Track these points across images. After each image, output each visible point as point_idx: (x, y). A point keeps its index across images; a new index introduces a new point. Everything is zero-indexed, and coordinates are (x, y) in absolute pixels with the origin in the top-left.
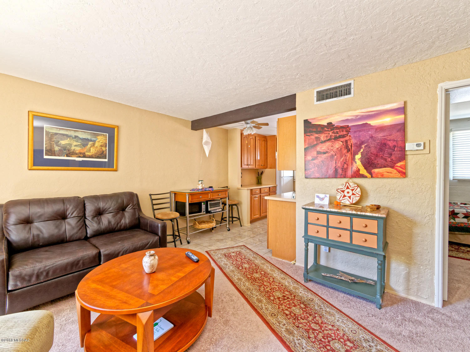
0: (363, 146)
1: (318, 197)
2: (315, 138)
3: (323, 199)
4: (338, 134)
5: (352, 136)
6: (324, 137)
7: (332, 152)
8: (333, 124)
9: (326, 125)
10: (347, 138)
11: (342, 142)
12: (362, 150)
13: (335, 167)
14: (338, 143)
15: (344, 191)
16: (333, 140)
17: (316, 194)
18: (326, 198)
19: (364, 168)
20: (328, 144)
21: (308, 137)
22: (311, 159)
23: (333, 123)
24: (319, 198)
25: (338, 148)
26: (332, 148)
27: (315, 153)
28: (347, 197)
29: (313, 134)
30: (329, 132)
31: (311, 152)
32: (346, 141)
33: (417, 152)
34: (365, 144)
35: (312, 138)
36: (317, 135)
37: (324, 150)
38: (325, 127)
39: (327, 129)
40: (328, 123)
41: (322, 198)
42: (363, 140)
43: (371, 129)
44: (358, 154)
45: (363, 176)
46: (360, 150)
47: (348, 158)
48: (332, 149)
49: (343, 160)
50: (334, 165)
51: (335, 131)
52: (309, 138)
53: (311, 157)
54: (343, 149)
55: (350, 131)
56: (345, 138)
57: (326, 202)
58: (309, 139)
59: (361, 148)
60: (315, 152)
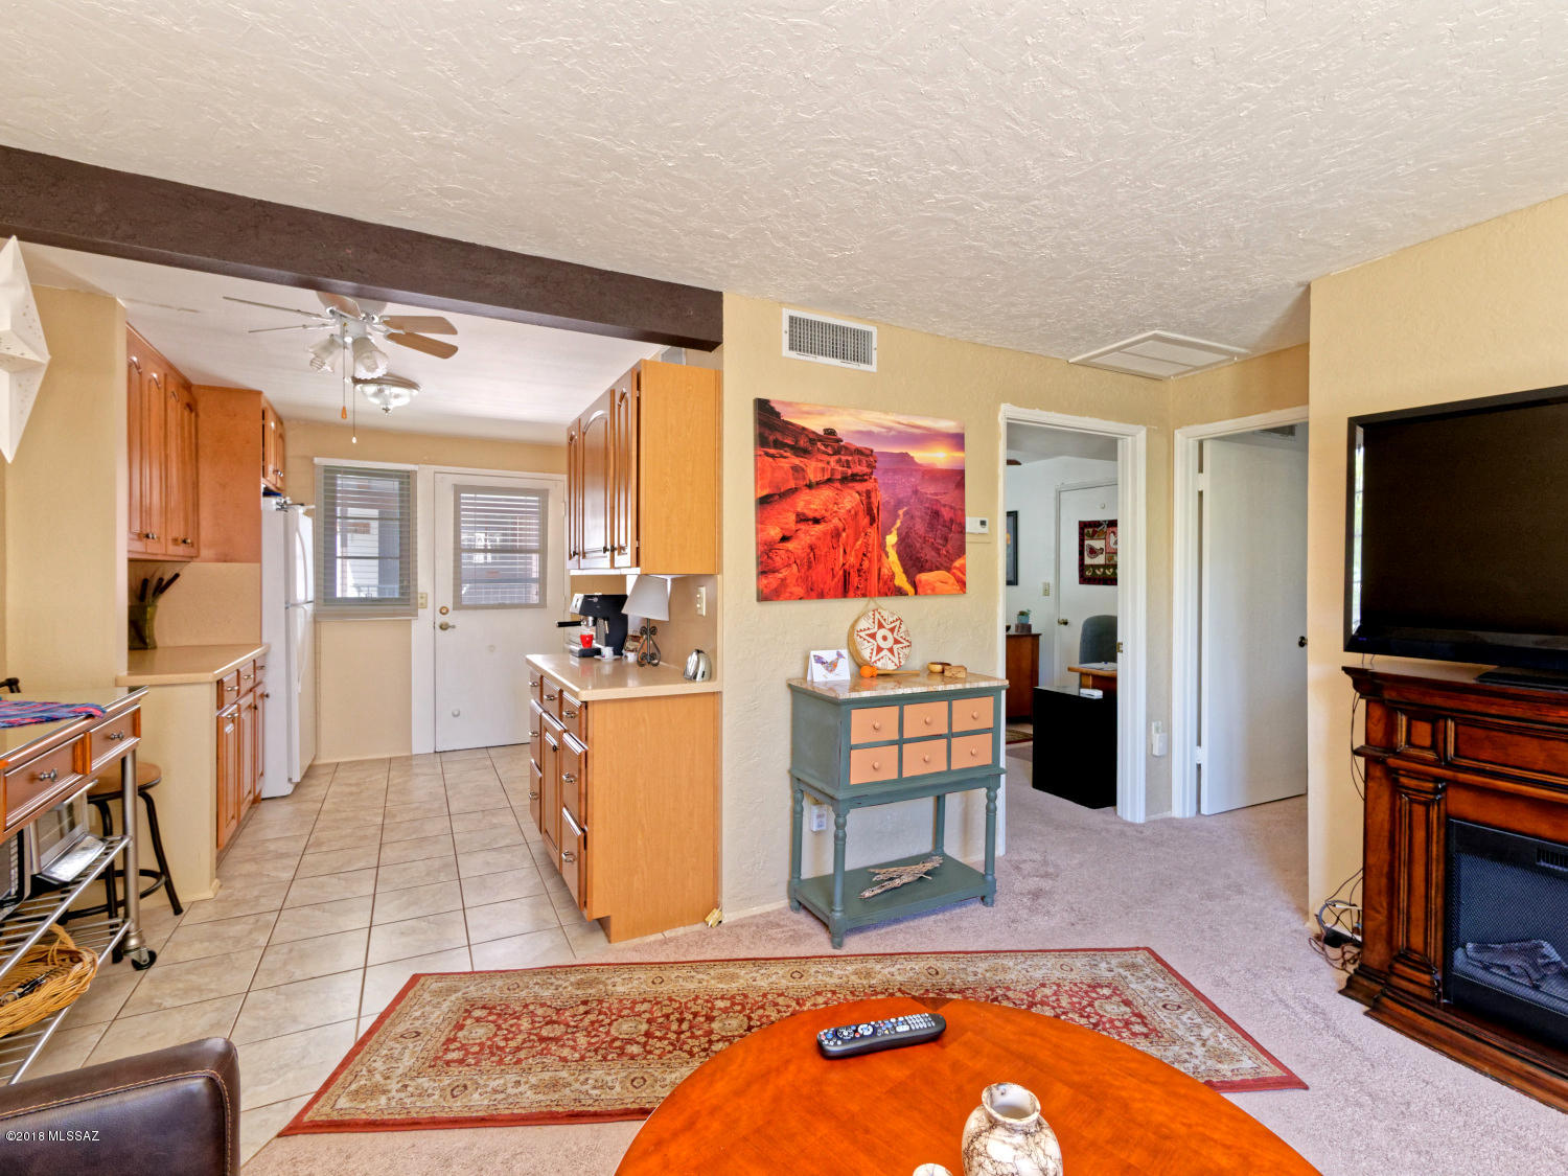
0: (901, 512)
1: (819, 660)
2: (792, 468)
3: (836, 666)
4: (849, 467)
5: (879, 481)
6: (816, 468)
7: (836, 521)
8: (839, 436)
9: (822, 433)
10: (869, 485)
11: (859, 494)
12: (898, 524)
13: (844, 564)
14: (849, 494)
15: (875, 633)
16: (838, 485)
17: (813, 653)
18: (841, 660)
19: (902, 570)
20: (826, 493)
21: (771, 460)
22: (780, 536)
23: (840, 433)
24: (823, 663)
25: (850, 511)
26: (835, 509)
27: (793, 517)
28: (885, 652)
29: (785, 454)
30: (828, 458)
31: (780, 514)
32: (868, 493)
33: (980, 539)
34: (905, 509)
35: (782, 467)
36: (797, 461)
37: (816, 510)
38: (820, 441)
39: (823, 448)
40: (827, 430)
41: (832, 663)
42: (901, 496)
43: (916, 470)
44: (891, 533)
45: (900, 592)
46: (894, 523)
47: (871, 542)
48: (836, 512)
49: (861, 545)
50: (841, 559)
51: (844, 458)
52: (774, 465)
53: (778, 530)
54: (861, 514)
55: (875, 467)
56: (865, 484)
57: (844, 672)
58: (773, 469)
59: (897, 516)
60: (790, 514)
